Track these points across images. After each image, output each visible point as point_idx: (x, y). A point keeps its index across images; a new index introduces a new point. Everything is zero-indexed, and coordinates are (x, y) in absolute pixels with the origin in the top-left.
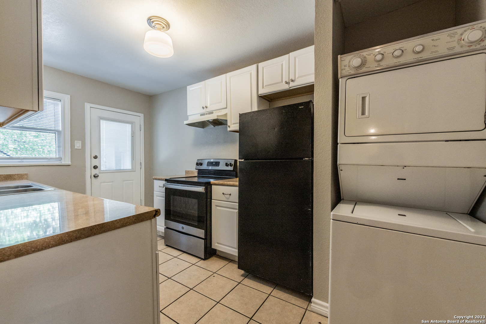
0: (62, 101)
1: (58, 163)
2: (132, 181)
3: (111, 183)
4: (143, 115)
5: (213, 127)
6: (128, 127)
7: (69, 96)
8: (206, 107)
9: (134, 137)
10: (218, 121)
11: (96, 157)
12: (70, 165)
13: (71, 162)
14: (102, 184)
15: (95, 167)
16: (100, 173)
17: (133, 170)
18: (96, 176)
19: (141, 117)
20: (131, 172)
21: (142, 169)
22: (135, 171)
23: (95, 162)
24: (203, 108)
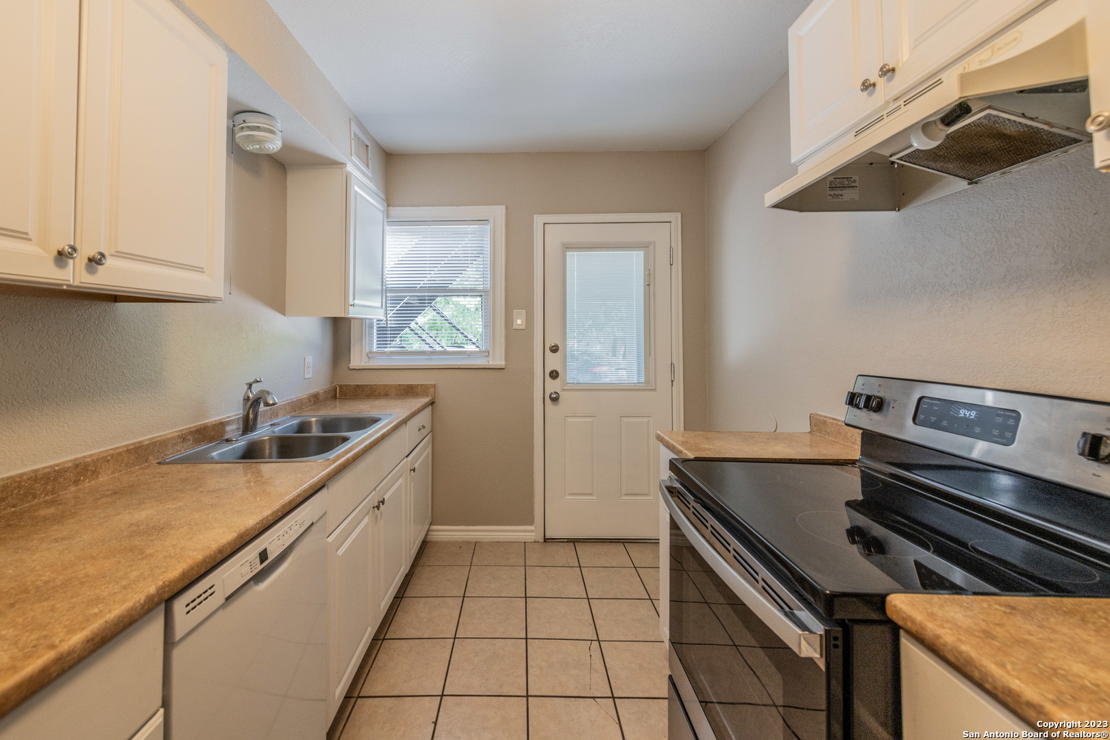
0: (491, 221)
1: (481, 362)
2: (646, 420)
3: (590, 420)
4: (680, 216)
5: (963, 184)
6: (636, 259)
7: (503, 207)
8: (888, 72)
9: (652, 286)
10: (1001, 136)
11: (555, 349)
12: (503, 369)
13: (506, 360)
14: (570, 420)
15: (554, 375)
16: (564, 390)
17: (649, 386)
18: (555, 399)
19: (673, 224)
20: (645, 392)
21: (674, 383)
22: (654, 390)
23: (553, 362)
24: (868, 86)
